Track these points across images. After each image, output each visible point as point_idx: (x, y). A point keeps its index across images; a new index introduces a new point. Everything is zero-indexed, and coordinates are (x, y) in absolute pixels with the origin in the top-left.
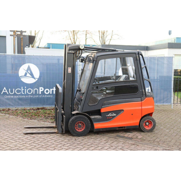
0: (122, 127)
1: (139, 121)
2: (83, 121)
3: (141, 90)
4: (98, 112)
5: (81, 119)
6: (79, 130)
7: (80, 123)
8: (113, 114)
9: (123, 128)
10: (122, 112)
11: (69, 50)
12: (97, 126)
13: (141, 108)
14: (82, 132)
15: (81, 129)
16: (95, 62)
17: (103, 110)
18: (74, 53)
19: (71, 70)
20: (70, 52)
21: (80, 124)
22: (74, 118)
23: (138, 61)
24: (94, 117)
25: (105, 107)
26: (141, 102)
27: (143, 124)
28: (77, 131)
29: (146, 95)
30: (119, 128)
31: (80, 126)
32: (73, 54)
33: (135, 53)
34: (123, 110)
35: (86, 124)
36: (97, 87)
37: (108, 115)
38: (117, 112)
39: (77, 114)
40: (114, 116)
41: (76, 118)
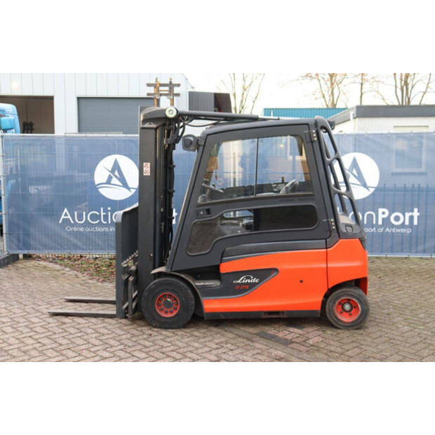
0: (278, 313)
1: (320, 298)
2: (174, 291)
3: (324, 220)
4: (214, 272)
5: (171, 288)
6: (166, 313)
7: (170, 296)
8: (250, 278)
9: (281, 316)
10: (275, 274)
11: (145, 121)
12: (211, 305)
13: (325, 266)
14: (172, 320)
15: (172, 312)
16: (201, 148)
17: (225, 268)
18: (156, 129)
19: (149, 169)
20: (147, 125)
21: (169, 300)
22: (153, 284)
23: (316, 145)
24: (202, 284)
25: (229, 260)
26: (325, 250)
27: (333, 306)
28: (161, 316)
29: (338, 232)
30: (270, 313)
31: (168, 305)
32: (154, 131)
33: (308, 124)
34: (276, 270)
35: (182, 300)
36: (208, 211)
37: (239, 281)
38: (263, 274)
39: (160, 274)
40: (255, 284)
41: (157, 285)
